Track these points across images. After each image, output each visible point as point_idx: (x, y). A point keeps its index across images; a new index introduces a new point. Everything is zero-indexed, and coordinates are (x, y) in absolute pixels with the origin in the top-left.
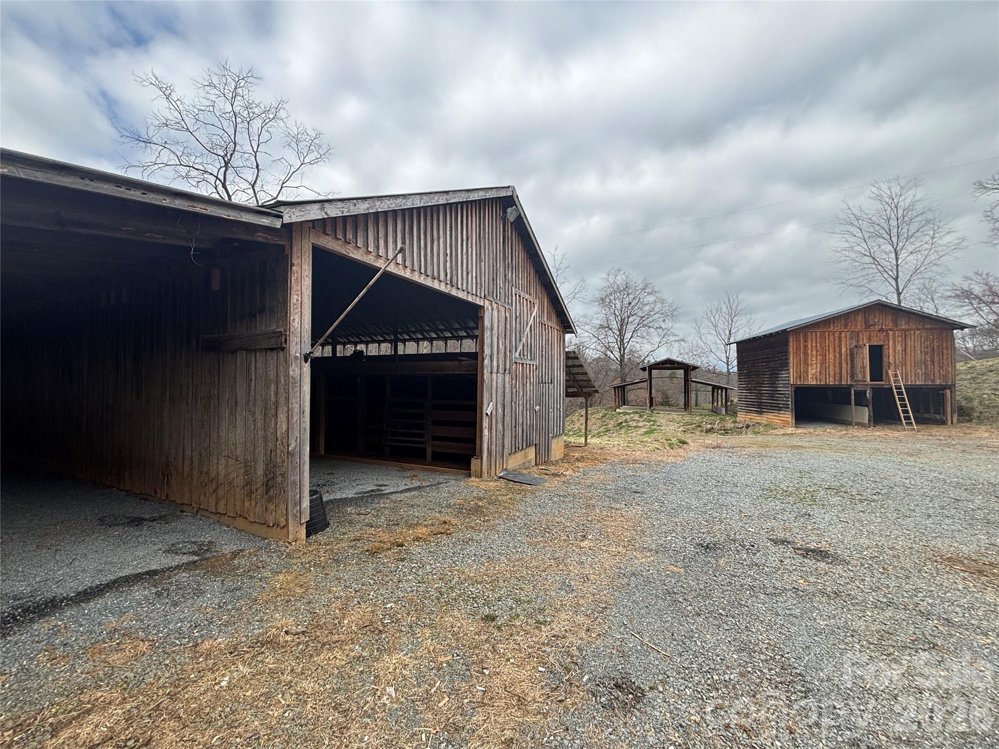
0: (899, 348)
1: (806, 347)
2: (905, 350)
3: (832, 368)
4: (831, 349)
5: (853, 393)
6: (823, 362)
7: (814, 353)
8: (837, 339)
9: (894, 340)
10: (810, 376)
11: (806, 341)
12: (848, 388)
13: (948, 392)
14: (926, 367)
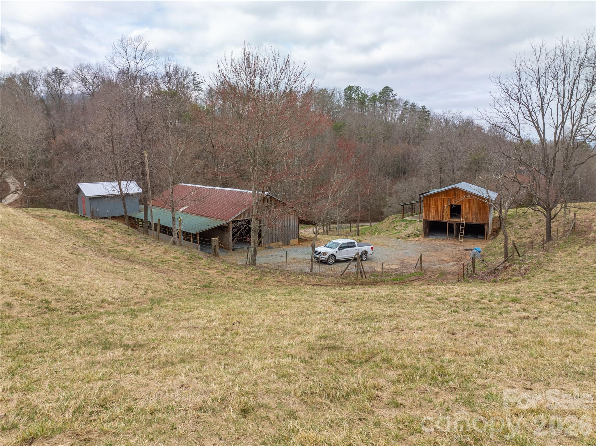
0: (467, 206)
1: (430, 204)
2: (469, 207)
3: (440, 214)
4: (440, 206)
5: (448, 224)
6: (437, 211)
7: (433, 206)
8: (442, 201)
9: (465, 203)
10: (431, 216)
11: (430, 201)
12: (446, 223)
13: (486, 226)
14: (477, 215)
